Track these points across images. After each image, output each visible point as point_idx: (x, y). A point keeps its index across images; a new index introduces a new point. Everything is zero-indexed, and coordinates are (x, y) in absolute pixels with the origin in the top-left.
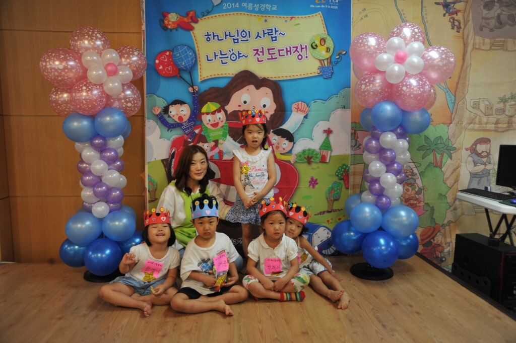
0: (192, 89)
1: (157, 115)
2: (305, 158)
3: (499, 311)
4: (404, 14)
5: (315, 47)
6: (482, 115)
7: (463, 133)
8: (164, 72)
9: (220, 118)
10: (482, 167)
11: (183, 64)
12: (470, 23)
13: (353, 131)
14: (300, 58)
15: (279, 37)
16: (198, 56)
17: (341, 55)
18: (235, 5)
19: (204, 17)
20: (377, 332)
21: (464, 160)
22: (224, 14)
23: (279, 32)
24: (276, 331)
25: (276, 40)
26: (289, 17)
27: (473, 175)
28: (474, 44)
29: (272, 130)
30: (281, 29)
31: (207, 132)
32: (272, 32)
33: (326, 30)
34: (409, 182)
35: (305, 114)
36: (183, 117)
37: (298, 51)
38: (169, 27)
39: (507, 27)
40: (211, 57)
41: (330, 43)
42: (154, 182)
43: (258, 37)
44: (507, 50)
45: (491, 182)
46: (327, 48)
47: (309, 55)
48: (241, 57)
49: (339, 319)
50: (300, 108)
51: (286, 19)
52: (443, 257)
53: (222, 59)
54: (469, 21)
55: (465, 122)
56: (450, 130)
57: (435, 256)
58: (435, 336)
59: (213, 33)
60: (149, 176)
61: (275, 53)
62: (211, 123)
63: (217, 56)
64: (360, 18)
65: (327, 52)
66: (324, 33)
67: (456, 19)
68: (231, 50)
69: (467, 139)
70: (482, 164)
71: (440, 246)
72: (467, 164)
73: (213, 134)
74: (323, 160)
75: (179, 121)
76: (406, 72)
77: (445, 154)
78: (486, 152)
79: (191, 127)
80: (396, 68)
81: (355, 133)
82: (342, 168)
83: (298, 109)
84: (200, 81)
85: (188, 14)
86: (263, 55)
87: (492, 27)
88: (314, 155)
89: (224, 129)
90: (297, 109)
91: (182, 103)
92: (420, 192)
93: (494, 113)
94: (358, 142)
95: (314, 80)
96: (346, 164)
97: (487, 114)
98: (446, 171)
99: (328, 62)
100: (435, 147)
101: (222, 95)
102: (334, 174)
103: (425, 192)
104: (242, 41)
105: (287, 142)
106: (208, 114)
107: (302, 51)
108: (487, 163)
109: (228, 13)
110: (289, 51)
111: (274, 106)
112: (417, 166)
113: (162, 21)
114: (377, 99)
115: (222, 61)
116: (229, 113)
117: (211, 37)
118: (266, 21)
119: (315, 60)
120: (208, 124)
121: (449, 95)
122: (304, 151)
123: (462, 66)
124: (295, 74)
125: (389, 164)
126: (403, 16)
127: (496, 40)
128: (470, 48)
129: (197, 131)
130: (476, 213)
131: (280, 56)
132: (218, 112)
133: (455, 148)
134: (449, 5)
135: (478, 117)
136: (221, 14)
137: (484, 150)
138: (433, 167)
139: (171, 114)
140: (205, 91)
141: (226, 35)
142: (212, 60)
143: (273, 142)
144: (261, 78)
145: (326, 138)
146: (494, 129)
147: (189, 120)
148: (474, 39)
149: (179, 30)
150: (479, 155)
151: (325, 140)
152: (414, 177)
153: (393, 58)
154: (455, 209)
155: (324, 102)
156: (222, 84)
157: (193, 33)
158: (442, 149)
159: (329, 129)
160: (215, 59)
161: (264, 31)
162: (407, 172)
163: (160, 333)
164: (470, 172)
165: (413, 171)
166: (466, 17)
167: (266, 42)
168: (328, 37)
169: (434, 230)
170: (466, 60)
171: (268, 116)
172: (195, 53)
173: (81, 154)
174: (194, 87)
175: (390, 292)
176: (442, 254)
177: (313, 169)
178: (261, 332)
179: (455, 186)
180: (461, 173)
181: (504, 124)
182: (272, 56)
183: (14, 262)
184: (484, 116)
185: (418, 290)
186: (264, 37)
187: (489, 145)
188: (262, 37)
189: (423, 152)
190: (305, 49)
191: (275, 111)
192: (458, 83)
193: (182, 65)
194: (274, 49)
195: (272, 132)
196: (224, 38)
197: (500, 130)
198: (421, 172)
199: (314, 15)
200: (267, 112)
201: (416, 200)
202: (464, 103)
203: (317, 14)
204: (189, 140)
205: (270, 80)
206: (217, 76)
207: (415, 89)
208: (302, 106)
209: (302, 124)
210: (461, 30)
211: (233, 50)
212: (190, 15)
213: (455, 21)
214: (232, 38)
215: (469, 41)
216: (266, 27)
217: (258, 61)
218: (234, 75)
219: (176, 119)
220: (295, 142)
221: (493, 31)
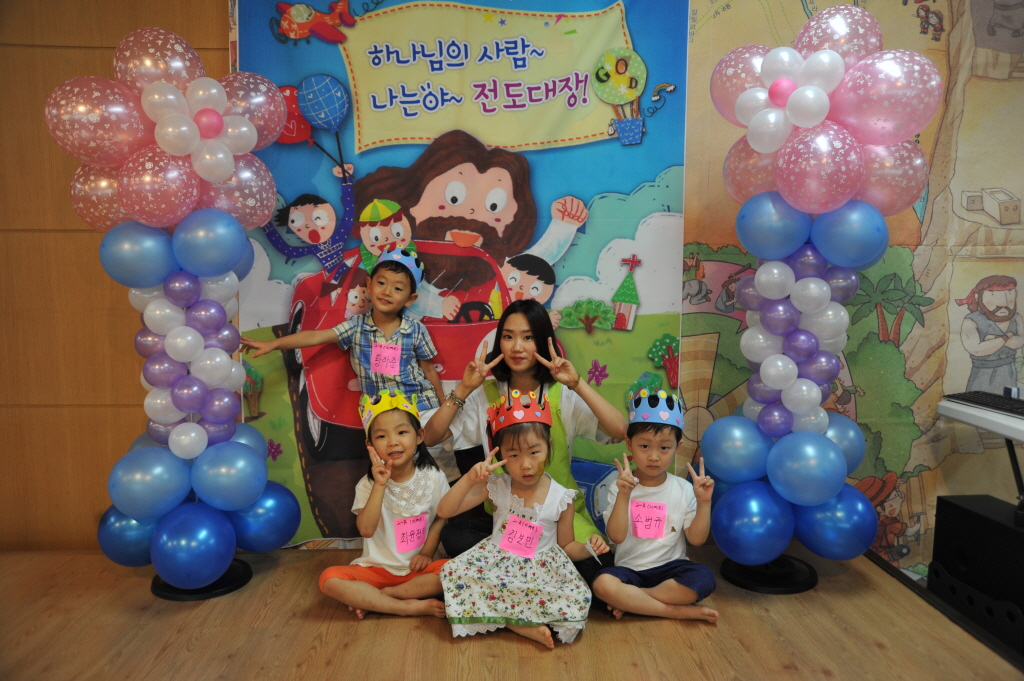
0: (340, 170)
1: (264, 228)
2: (580, 319)
5: (605, 78)
6: (992, 223)
7: (949, 265)
9: (398, 234)
10: (999, 342)
11: (323, 116)
12: (967, 17)
14: (572, 101)
15: (532, 60)
16: (354, 98)
17: (663, 94)
19: (369, 14)
21: (954, 327)
22: (412, 4)
23: (531, 49)
25: (524, 66)
26: (554, 14)
27: (979, 363)
28: (973, 67)
29: (507, 259)
30: (534, 42)
31: (371, 264)
32: (516, 47)
33: (630, 40)
35: (581, 224)
36: (321, 232)
37: (571, 88)
38: (292, 36)
40: (384, 99)
41: (638, 68)
42: (257, 376)
43: (486, 58)
45: (1019, 377)
46: (632, 79)
47: (590, 95)
48: (447, 100)
50: (569, 210)
51: (547, 20)
52: (903, 546)
53: (406, 106)
54: (962, 14)
55: (952, 240)
56: (917, 261)
57: (884, 543)
59: (387, 47)
61: (520, 95)
62: (378, 244)
63: (396, 97)
64: (712, 13)
65: (631, 87)
66: (625, 45)
67: (932, 9)
68: (426, 87)
69: (957, 279)
70: (997, 336)
71: (898, 521)
72: (964, 337)
74: (620, 324)
75: (310, 242)
77: (907, 315)
78: (1006, 308)
79: (337, 253)
81: (696, 266)
82: (661, 345)
83: (565, 213)
84: (357, 152)
85: (332, 8)
86: (496, 97)
87: (1018, 25)
88: (600, 314)
90: (563, 213)
92: (847, 398)
94: (704, 287)
95: (600, 148)
96: (673, 334)
97: (1005, 221)
98: (911, 353)
99: (632, 110)
100: (881, 297)
101: (404, 183)
102: (643, 354)
103: (858, 398)
104: (449, 65)
105: (540, 284)
106: (373, 224)
107: (577, 88)
108: (1009, 334)
109: (419, 4)
110: (551, 90)
111: (514, 207)
113: (275, 23)
115: (405, 109)
116: (418, 222)
117: (383, 56)
118: (502, 22)
119: (601, 105)
120: (372, 246)
122: (578, 305)
123: (944, 117)
124: (560, 138)
126: (810, 7)
128: (963, 75)
129: (349, 262)
130: (985, 448)
131: (531, 100)
132: (396, 221)
133: (931, 301)
135: (982, 229)
136: (404, 5)
137: (1002, 303)
138: (877, 342)
139: (295, 225)
140: (369, 175)
141: (415, 53)
142: (385, 106)
143: (510, 283)
144: (489, 149)
145: (627, 277)
147: (334, 239)
148: (973, 55)
149: (314, 41)
150: (990, 315)
151: (625, 281)
155: (622, 196)
156: (405, 159)
157: (345, 49)
159: (634, 256)
160: (391, 104)
161: (497, 44)
164: (972, 356)
166: (955, 5)
167: (501, 69)
168: (634, 56)
169: (882, 486)
170: (952, 103)
171: (500, 229)
172: (347, 91)
173: (142, 315)
174: (346, 166)
176: (901, 539)
177: (597, 343)
179: (935, 388)
180: (950, 357)
182: (514, 101)
184: (999, 226)
186: (498, 57)
187: (1013, 291)
188: (494, 57)
189: (854, 309)
190: (583, 84)
191: (516, 216)
192: (932, 156)
193: (320, 119)
194: (519, 85)
195: (509, 262)
196: (411, 59)
198: (851, 354)
199: (608, 9)
200: (498, 220)
202: (946, 199)
203: (615, 5)
204: (333, 282)
205: (509, 153)
206: (395, 142)
207: (824, 159)
208: (576, 205)
209: (572, 245)
210: (944, 36)
211: (429, 87)
212: (338, 10)
213: (930, 15)
214: (429, 59)
215: (961, 60)
216: (503, 35)
217: (485, 110)
218: (432, 140)
219: (305, 236)
220: (557, 283)
221: (1020, 35)
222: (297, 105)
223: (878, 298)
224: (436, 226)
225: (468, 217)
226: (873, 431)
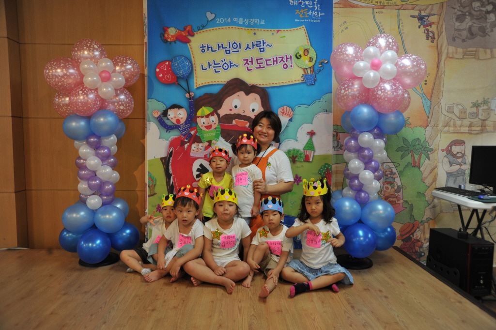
0: (188, 95)
1: (157, 118)
3: (462, 297)
4: (382, 26)
5: (299, 57)
6: (456, 118)
7: (439, 135)
8: (164, 80)
9: (213, 121)
10: (458, 167)
11: (181, 72)
12: (444, 33)
13: (335, 133)
14: (285, 67)
15: (267, 49)
16: (194, 66)
17: (323, 64)
18: (227, 20)
19: (200, 31)
20: (345, 312)
22: (217, 28)
23: (266, 44)
24: (254, 309)
25: (264, 51)
26: (276, 30)
27: (450, 175)
28: (447, 53)
30: (268, 41)
31: (201, 134)
32: (260, 44)
33: (309, 42)
34: (388, 180)
35: (290, 117)
36: (181, 120)
37: (284, 61)
38: (169, 40)
39: (478, 38)
40: (206, 66)
41: (313, 53)
42: (154, 178)
43: (248, 49)
44: (478, 59)
45: (467, 181)
46: (310, 58)
47: (293, 64)
48: (232, 66)
49: (312, 301)
50: (285, 112)
51: (273, 32)
52: (422, 252)
53: (215, 68)
54: (442, 33)
55: (441, 125)
56: (427, 133)
57: (414, 251)
58: (398, 316)
59: (208, 45)
60: (149, 173)
61: (262, 63)
62: (205, 125)
63: (211, 65)
64: (340, 30)
65: (310, 61)
66: (307, 44)
67: (430, 30)
68: (223, 60)
69: (442, 141)
70: (457, 164)
71: (420, 241)
72: (444, 164)
73: (207, 135)
74: (307, 159)
75: (176, 124)
76: (381, 78)
77: (423, 155)
78: (461, 153)
79: (187, 128)
80: (372, 74)
81: (337, 135)
82: (324, 168)
84: (195, 87)
85: (185, 29)
86: (252, 64)
87: (465, 38)
88: (298, 155)
89: (217, 131)
90: (283, 113)
91: (179, 107)
92: (399, 189)
93: (467, 116)
94: (339, 143)
95: (298, 86)
96: (329, 163)
97: (461, 117)
98: (424, 171)
99: (311, 71)
100: (413, 148)
101: (215, 100)
102: (317, 172)
103: (404, 190)
104: (233, 51)
106: (202, 117)
107: (287, 61)
108: (462, 164)
109: (221, 27)
110: (275, 61)
112: (396, 165)
113: (162, 35)
114: (355, 102)
115: (215, 70)
116: (221, 116)
117: (206, 49)
118: (255, 34)
119: (298, 68)
120: (202, 126)
121: (425, 99)
122: (289, 151)
123: (437, 73)
124: (281, 82)
125: (367, 162)
126: (381, 28)
127: (468, 49)
128: (444, 57)
129: (192, 133)
130: (454, 211)
131: (267, 65)
132: (211, 116)
133: (432, 150)
134: (423, 18)
135: (452, 120)
136: (214, 28)
137: (459, 151)
138: (411, 167)
139: (170, 117)
140: (200, 97)
141: (219, 47)
142: (206, 69)
144: (250, 85)
145: (309, 139)
146: (468, 132)
147: (186, 123)
148: (448, 49)
149: (178, 42)
150: (454, 156)
151: (309, 141)
152: (393, 176)
153: (369, 65)
154: (434, 207)
155: (307, 106)
156: (215, 90)
157: (190, 45)
158: (420, 150)
159: (312, 131)
160: (209, 68)
161: (253, 43)
162: (386, 172)
163: (150, 308)
164: (446, 172)
165: (392, 171)
166: (439, 28)
167: (254, 53)
168: (311, 48)
169: (413, 227)
170: (440, 68)
172: (191, 62)
174: (191, 94)
175: (364, 279)
176: (421, 249)
177: (298, 167)
178: (240, 310)
179: (434, 186)
180: (438, 173)
181: (477, 127)
182: (260, 66)
183: (28, 248)
184: (458, 119)
185: (390, 278)
186: (253, 48)
187: (464, 146)
188: (252, 48)
189: (402, 153)
190: (290, 59)
192: (433, 89)
193: (180, 74)
194: (262, 59)
196: (217, 50)
197: (473, 132)
198: (400, 171)
199: (298, 28)
201: (395, 198)
202: (439, 107)
203: (301, 27)
204: (186, 140)
205: (258, 87)
206: (211, 83)
207: (389, 93)
209: (287, 126)
210: (435, 41)
211: (225, 60)
212: (187, 30)
213: (429, 33)
214: (225, 49)
215: (443, 51)
216: (255, 39)
217: (248, 70)
218: (226, 82)
219: (174, 121)
220: (280, 142)
221: (465, 41)
222: (171, 68)
223: (412, 148)
224: (229, 118)
225: (242, 114)
226: (410, 204)
